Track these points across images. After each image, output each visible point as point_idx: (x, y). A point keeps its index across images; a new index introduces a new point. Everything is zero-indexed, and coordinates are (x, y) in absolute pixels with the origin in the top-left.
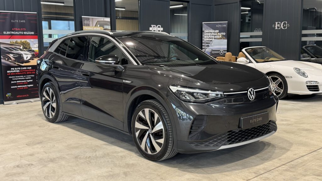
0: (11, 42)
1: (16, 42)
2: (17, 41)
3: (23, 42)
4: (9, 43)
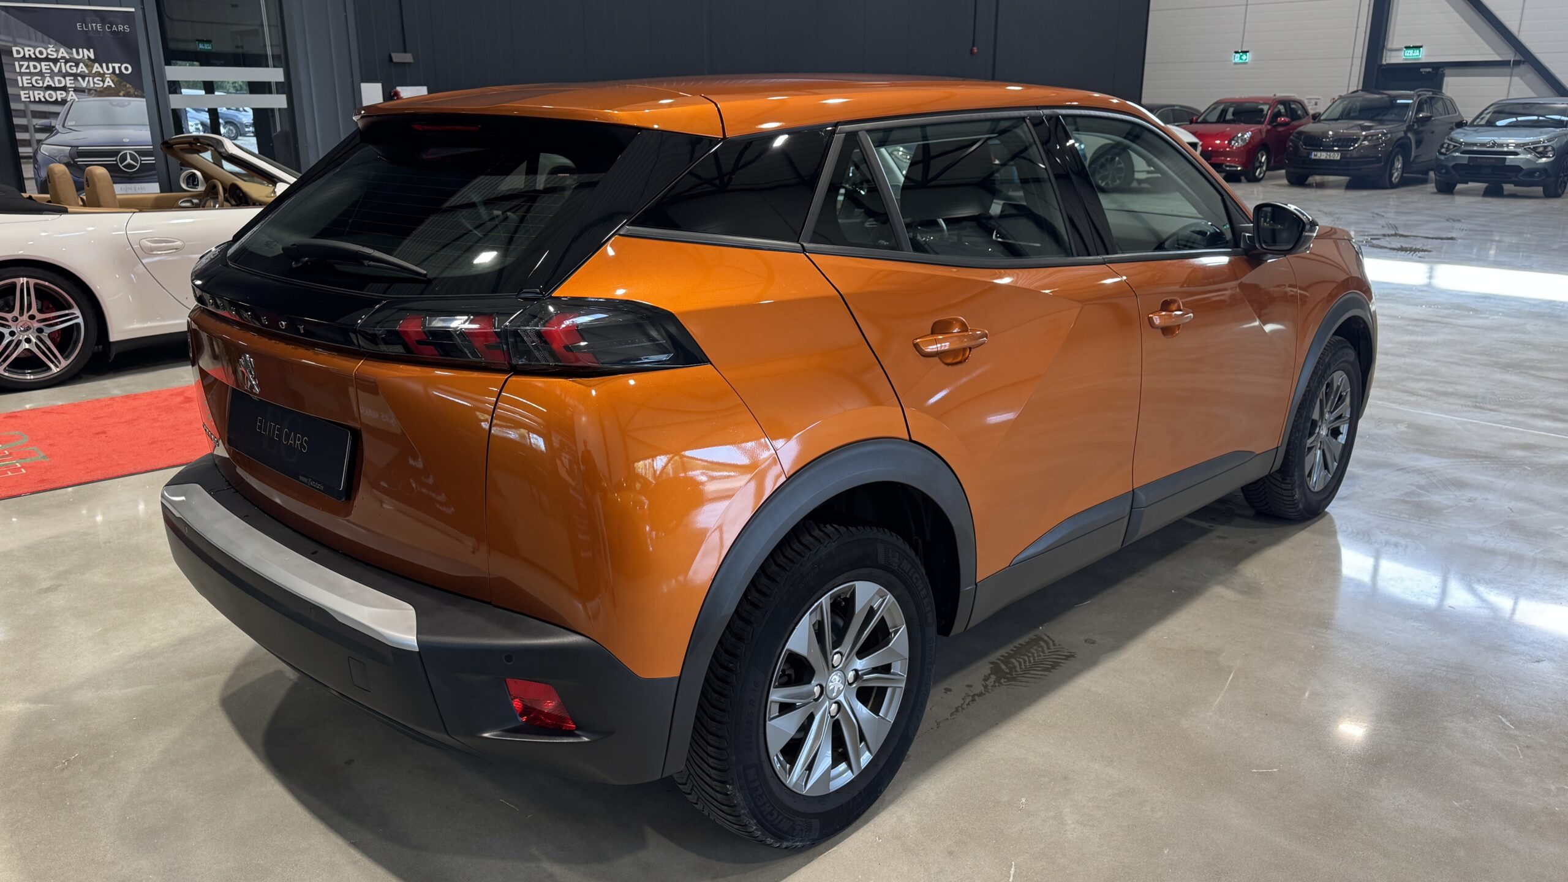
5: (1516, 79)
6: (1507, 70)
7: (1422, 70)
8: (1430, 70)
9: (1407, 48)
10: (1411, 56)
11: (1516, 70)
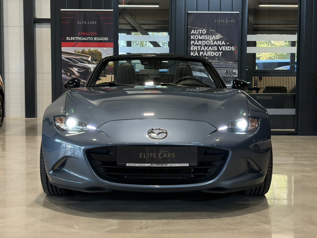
0: (75, 50)
1: (83, 52)
2: (84, 50)
3: (92, 52)
4: (73, 52)
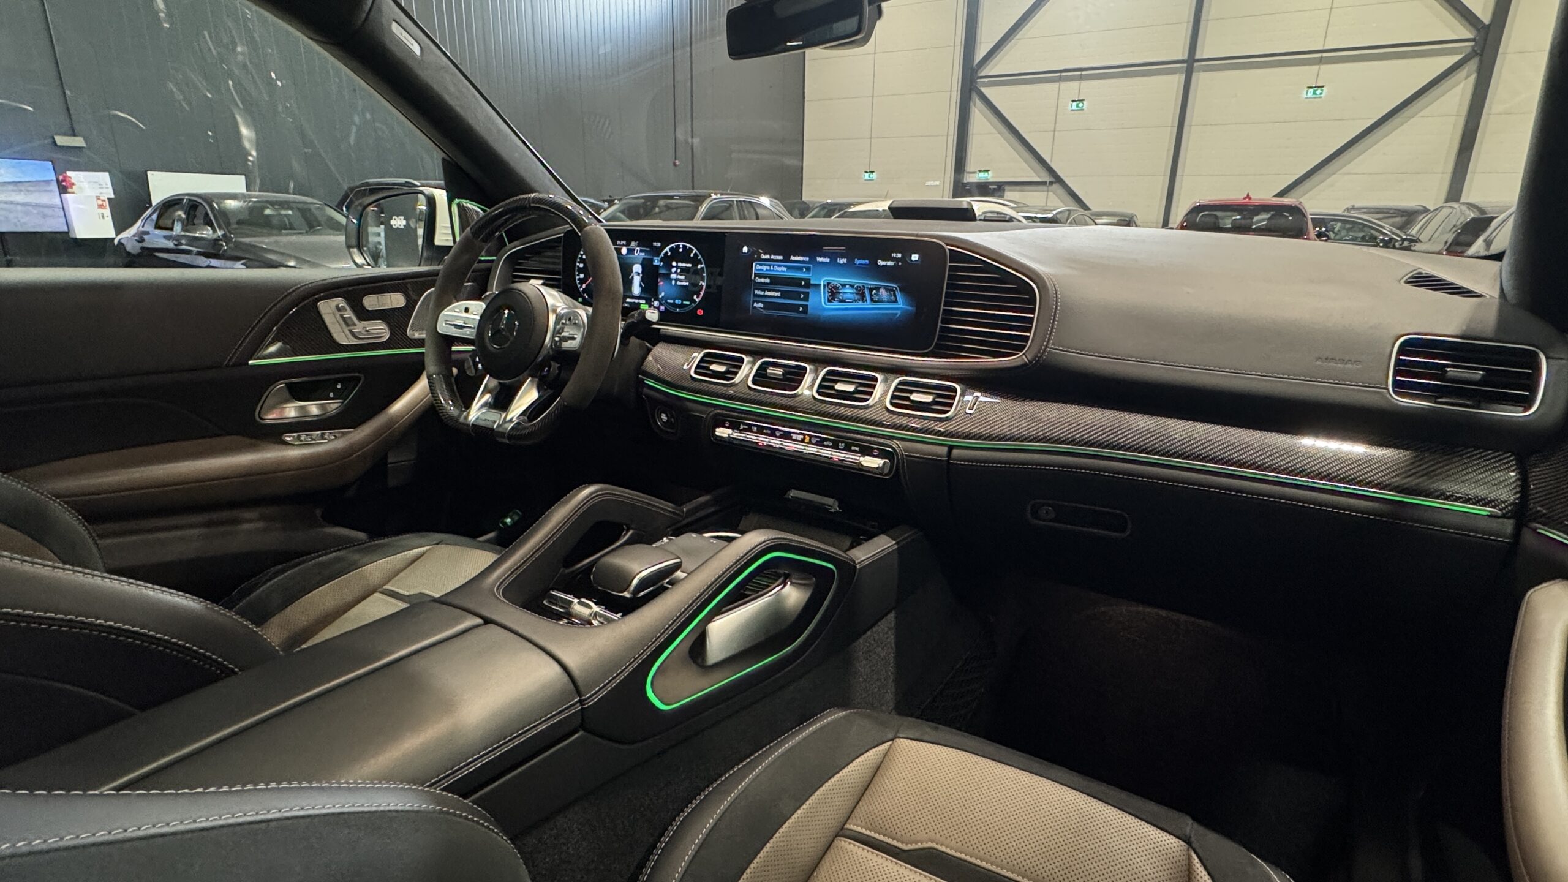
5: (1051, 194)
6: (1044, 188)
7: (990, 187)
8: (995, 187)
9: (980, 171)
10: (982, 177)
11: (1051, 188)
